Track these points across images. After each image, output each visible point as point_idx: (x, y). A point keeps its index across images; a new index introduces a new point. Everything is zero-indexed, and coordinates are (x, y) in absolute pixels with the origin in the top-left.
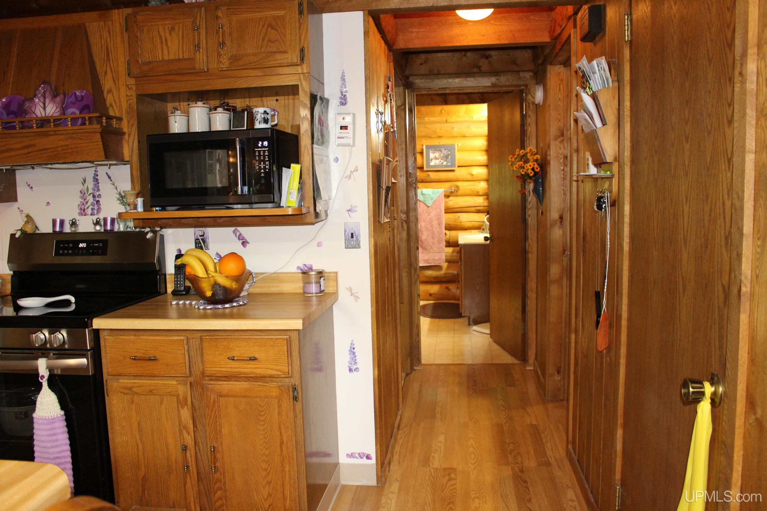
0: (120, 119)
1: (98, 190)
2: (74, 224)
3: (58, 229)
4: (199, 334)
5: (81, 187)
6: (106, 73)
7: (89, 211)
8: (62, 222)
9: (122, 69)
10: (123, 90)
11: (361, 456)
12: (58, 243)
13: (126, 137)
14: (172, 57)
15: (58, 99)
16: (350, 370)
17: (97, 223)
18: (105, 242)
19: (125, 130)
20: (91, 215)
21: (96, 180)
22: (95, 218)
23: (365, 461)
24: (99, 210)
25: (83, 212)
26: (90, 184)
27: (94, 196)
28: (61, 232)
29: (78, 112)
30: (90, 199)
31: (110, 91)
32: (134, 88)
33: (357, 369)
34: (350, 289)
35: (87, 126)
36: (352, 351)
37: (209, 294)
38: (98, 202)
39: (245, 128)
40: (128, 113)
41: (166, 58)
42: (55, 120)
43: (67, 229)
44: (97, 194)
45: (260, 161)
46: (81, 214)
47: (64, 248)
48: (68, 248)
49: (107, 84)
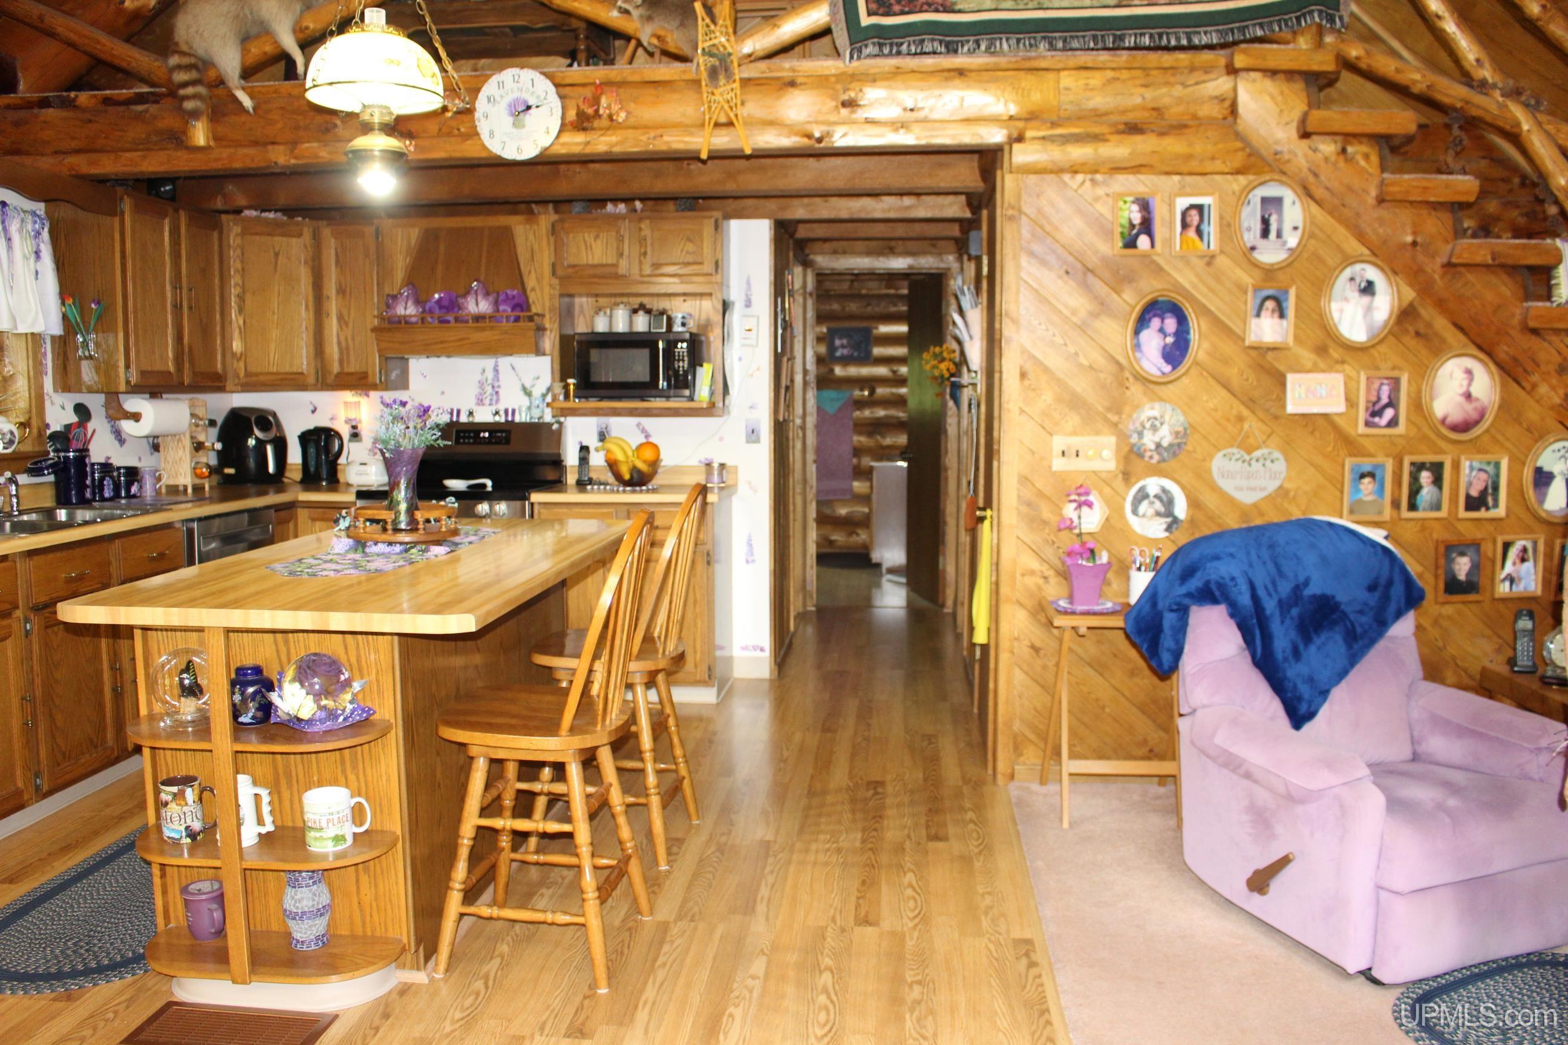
0: (543, 316)
1: (498, 380)
2: (471, 413)
3: (455, 419)
4: (625, 508)
5: (479, 377)
6: (530, 272)
7: (487, 401)
8: (459, 412)
9: (547, 270)
10: (547, 289)
11: (755, 648)
12: (458, 432)
13: (548, 332)
14: (596, 262)
15: (491, 298)
16: (747, 562)
17: (497, 413)
18: (509, 432)
19: (547, 326)
20: (490, 404)
21: (496, 370)
22: (494, 409)
23: (759, 654)
24: (497, 401)
25: (480, 402)
26: (490, 375)
27: (493, 387)
28: (457, 422)
29: (509, 310)
30: (489, 390)
31: (533, 289)
32: (558, 287)
33: (753, 561)
34: (750, 483)
35: (521, 324)
36: (750, 544)
37: (627, 477)
38: (497, 393)
39: (664, 330)
40: (550, 311)
41: (590, 262)
42: (490, 317)
43: (464, 419)
44: (496, 384)
45: (679, 361)
46: (478, 404)
47: (464, 438)
48: (469, 437)
49: (531, 282)
